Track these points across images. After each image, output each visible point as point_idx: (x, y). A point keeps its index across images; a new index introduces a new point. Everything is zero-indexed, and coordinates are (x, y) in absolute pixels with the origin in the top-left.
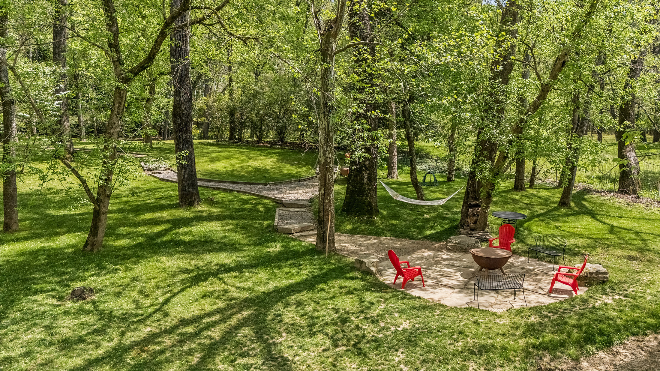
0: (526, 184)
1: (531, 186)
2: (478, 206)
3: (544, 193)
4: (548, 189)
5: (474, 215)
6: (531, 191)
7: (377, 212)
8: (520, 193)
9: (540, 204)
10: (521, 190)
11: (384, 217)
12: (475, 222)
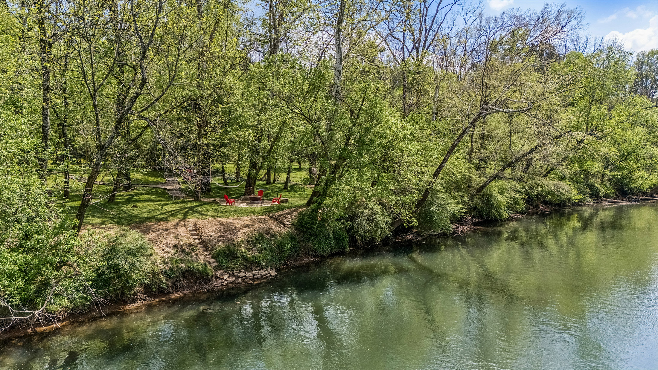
0: (272, 182)
1: (274, 183)
2: (251, 186)
3: (279, 185)
4: (281, 184)
5: (250, 189)
6: (273, 184)
7: (211, 192)
8: (269, 185)
9: (276, 189)
10: (269, 184)
11: (214, 193)
12: (250, 192)
